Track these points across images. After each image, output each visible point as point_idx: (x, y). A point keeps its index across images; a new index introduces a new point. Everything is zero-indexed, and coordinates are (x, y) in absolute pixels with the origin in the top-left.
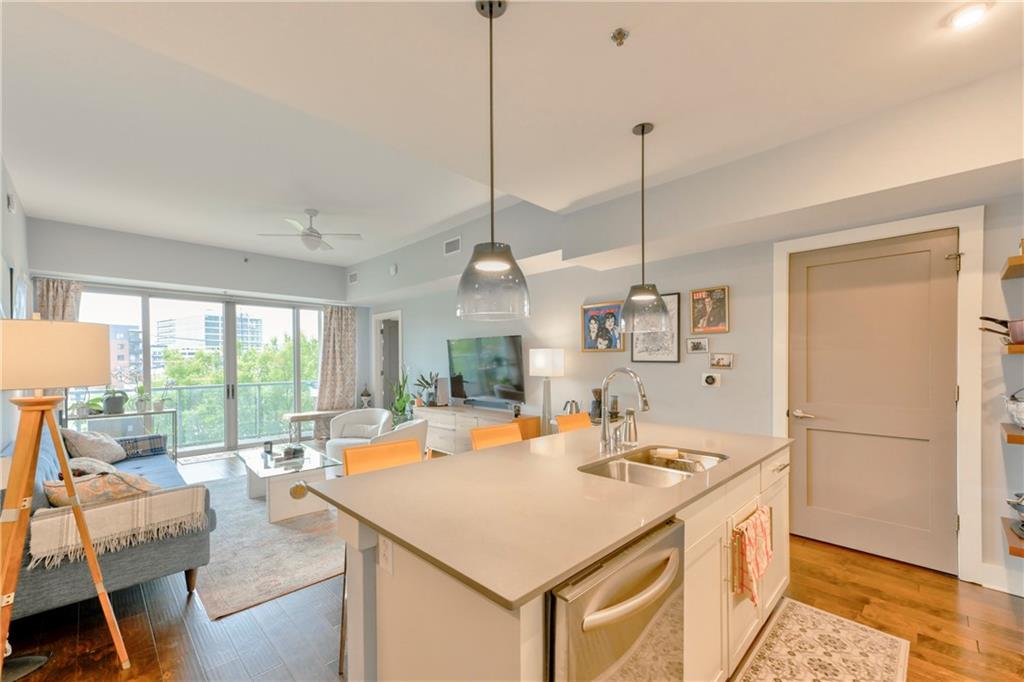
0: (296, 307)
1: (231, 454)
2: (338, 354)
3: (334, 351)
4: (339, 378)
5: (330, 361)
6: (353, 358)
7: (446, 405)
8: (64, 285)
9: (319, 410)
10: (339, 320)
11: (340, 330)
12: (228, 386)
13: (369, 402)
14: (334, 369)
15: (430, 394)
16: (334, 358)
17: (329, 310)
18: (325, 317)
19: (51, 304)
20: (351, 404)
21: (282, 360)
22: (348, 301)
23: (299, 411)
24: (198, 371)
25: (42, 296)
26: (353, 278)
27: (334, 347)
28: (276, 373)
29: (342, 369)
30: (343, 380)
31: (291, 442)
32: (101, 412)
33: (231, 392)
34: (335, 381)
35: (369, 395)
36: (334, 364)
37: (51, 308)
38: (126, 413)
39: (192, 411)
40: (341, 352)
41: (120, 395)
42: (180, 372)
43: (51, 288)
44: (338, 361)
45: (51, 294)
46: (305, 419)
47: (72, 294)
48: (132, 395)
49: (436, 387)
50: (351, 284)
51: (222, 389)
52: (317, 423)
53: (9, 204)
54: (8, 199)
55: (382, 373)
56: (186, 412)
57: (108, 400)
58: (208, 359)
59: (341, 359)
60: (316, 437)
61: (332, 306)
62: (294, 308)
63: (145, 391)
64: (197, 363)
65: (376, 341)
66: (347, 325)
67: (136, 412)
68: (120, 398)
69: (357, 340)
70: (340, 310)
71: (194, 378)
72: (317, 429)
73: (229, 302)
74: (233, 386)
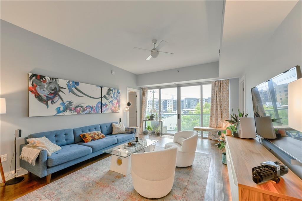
3: (217, 101)
6: (227, 104)
9: (210, 127)
10: (219, 87)
11: (220, 92)
16: (217, 105)
17: (214, 83)
18: (213, 87)
29: (221, 109)
32: (150, 119)
33: (179, 117)
38: (154, 120)
40: (220, 102)
43: (143, 90)
47: (146, 91)
51: (176, 115)
52: (209, 132)
59: (220, 105)
60: (209, 138)
66: (223, 89)
72: (209, 135)
73: (179, 87)
74: (180, 115)
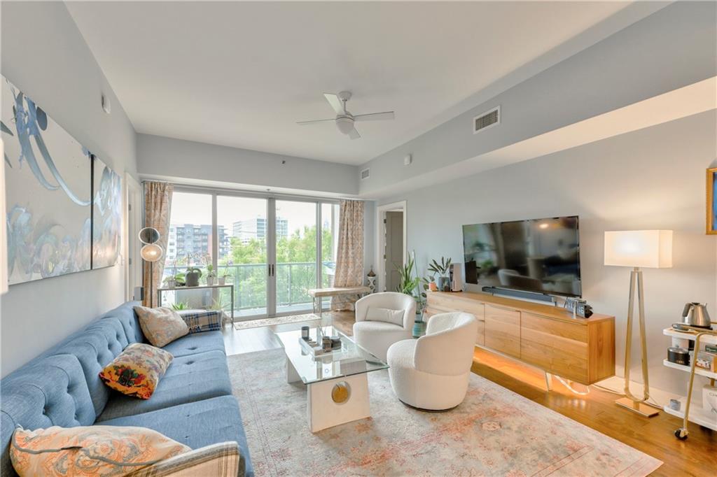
0: (318, 201)
1: (272, 321)
2: (350, 240)
3: (347, 238)
4: (351, 260)
5: (344, 245)
6: (362, 244)
7: (461, 291)
8: (162, 186)
9: (335, 286)
10: (352, 212)
11: (352, 220)
12: (269, 265)
13: (374, 281)
14: (347, 253)
15: (443, 280)
16: (347, 244)
17: (344, 203)
18: (341, 210)
19: (153, 200)
20: (360, 283)
21: (304, 246)
22: (360, 195)
23: (321, 288)
24: (251, 253)
25: (148, 195)
26: (366, 174)
27: (347, 234)
28: (301, 255)
29: (353, 253)
30: (354, 262)
31: (314, 313)
32: (184, 285)
33: (271, 270)
34: (347, 263)
35: (374, 275)
36: (347, 248)
37: (153, 204)
38: (200, 286)
39: (247, 282)
40: (352, 238)
41: (197, 271)
42: (240, 254)
43: (153, 189)
44: (350, 246)
45: (153, 193)
46: (325, 294)
47: (166, 193)
48: (204, 271)
49: (451, 273)
50: (362, 180)
51: (266, 267)
52: (333, 297)
53: (103, 104)
54: (103, 98)
55: (385, 257)
56: (242, 282)
57: (188, 275)
58: (256, 245)
59: (353, 244)
60: (332, 309)
61: (346, 200)
62: (317, 202)
63: (213, 267)
64: (250, 247)
65: (380, 230)
66: (357, 216)
67: (206, 285)
68: (196, 274)
69: (365, 229)
70: (352, 203)
71: (248, 257)
72: (334, 303)
73: (272, 198)
74: (273, 265)
